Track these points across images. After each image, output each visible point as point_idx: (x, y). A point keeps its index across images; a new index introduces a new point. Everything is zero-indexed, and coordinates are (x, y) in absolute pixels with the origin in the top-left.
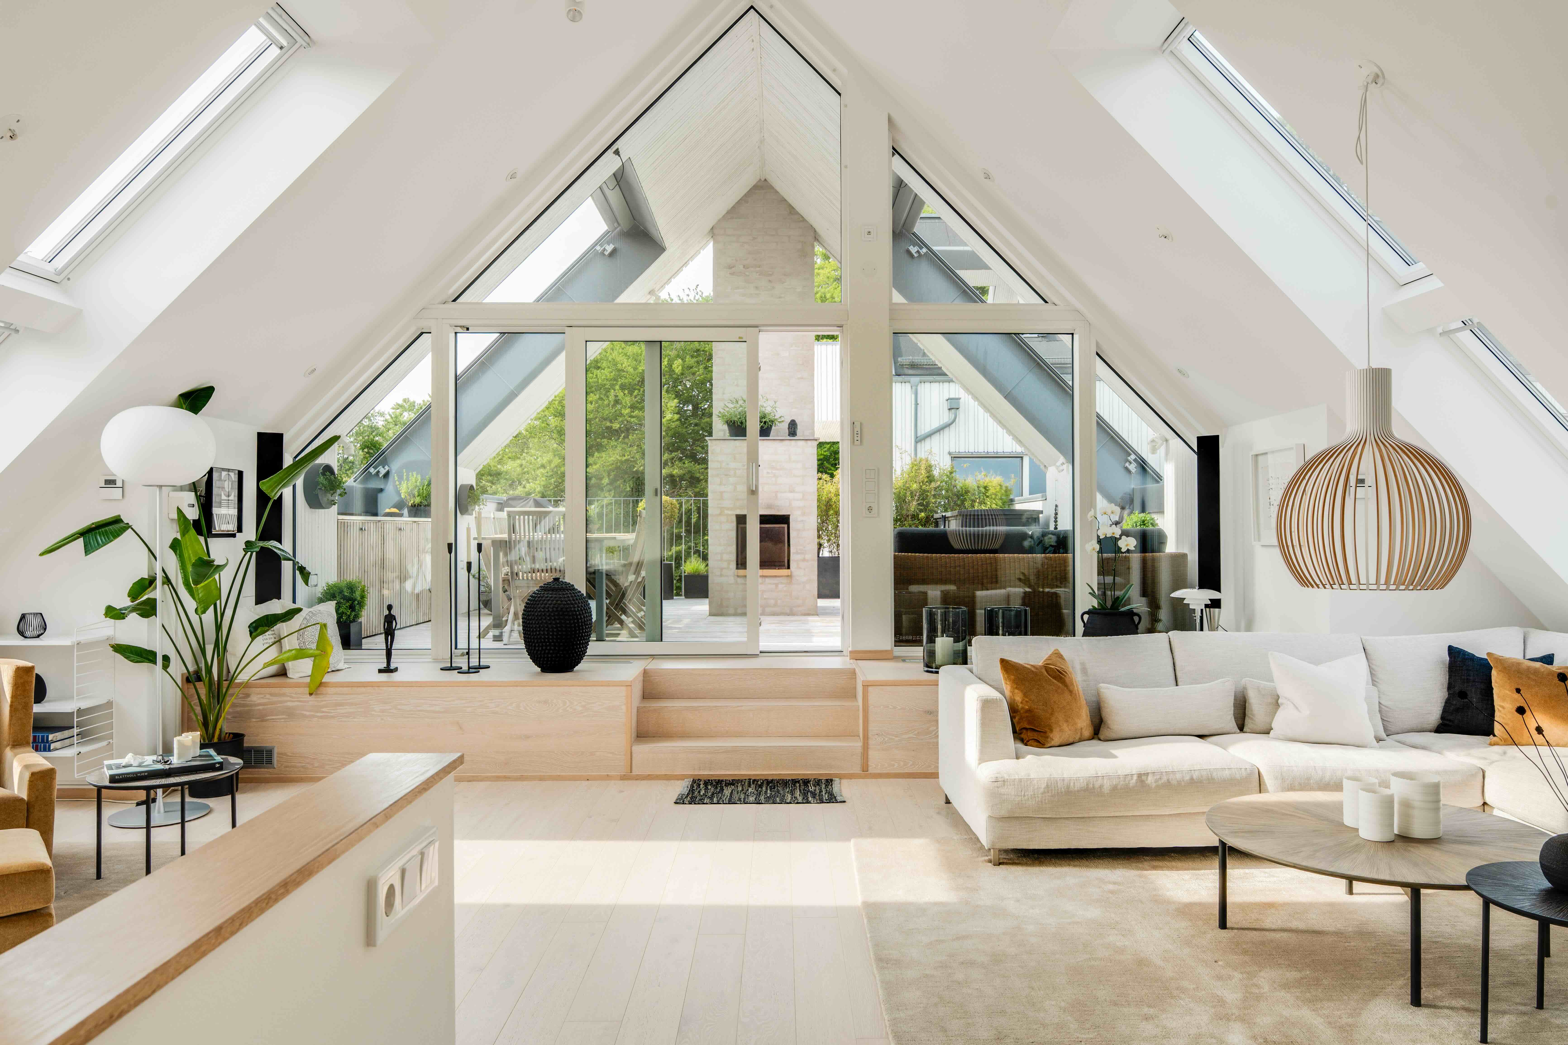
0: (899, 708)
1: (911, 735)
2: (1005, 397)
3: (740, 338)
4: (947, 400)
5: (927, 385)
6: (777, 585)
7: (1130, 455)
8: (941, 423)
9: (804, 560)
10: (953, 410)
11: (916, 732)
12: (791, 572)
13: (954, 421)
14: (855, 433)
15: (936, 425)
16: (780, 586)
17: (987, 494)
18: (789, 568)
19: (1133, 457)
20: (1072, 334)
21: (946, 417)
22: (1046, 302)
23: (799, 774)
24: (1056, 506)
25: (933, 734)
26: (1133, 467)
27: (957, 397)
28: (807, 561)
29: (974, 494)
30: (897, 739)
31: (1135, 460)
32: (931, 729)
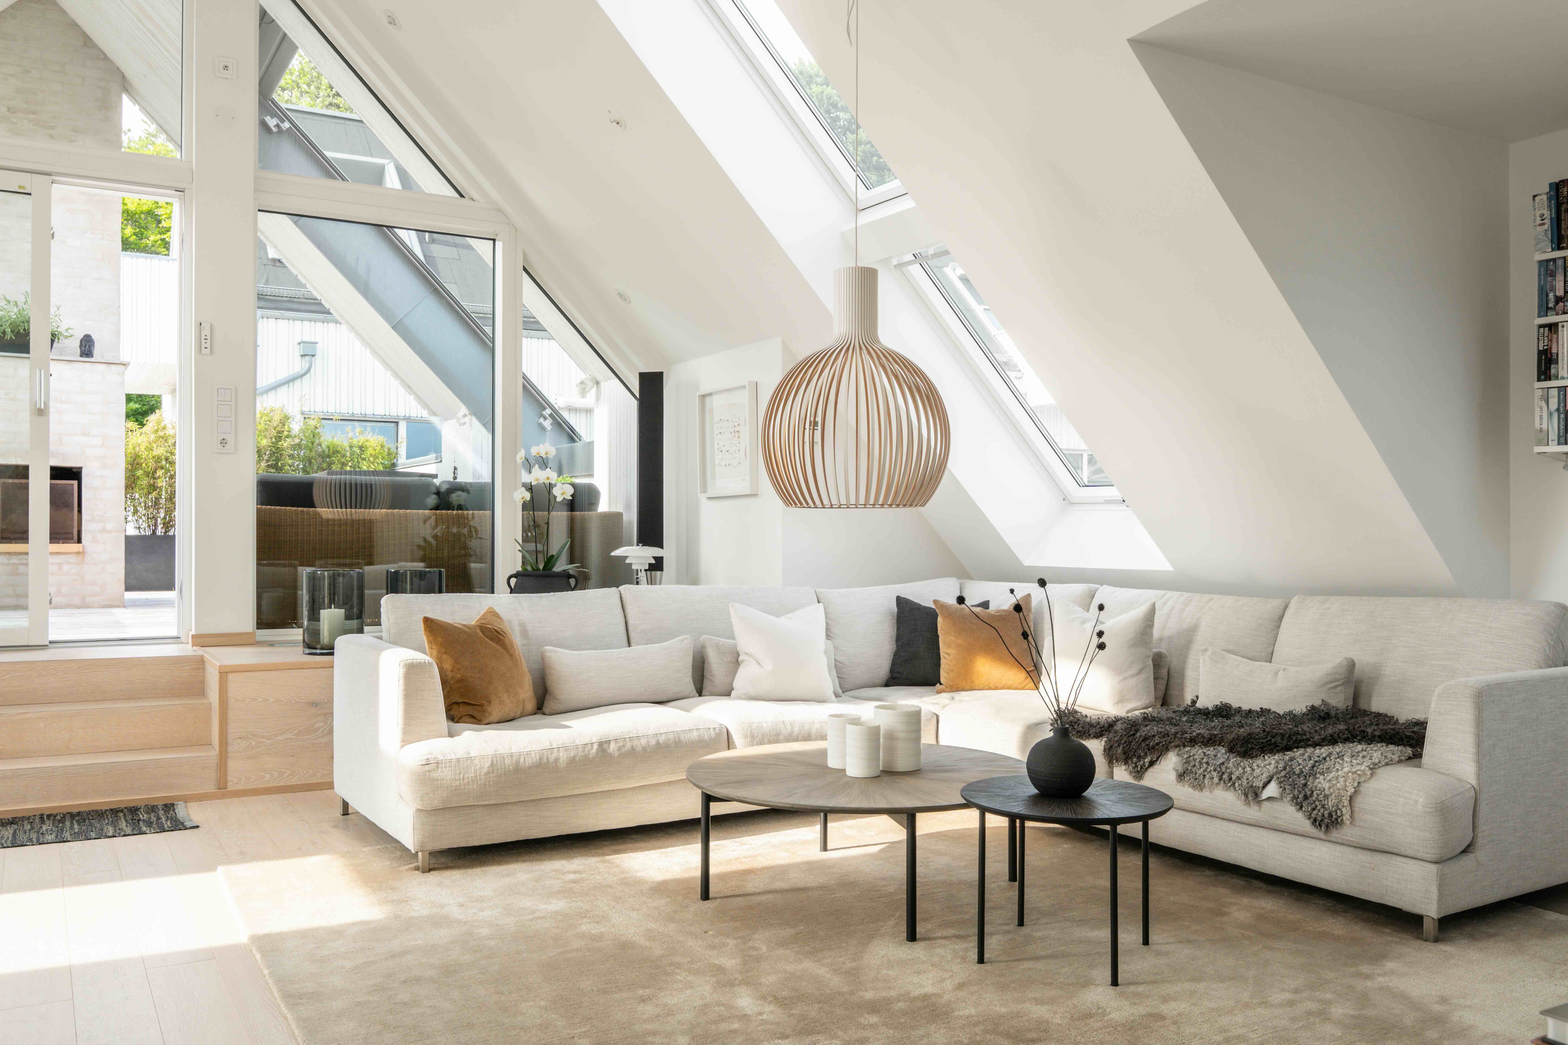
0: (272, 700)
1: (290, 736)
2: (393, 328)
3: (20, 187)
4: (299, 344)
5: (272, 321)
6: (60, 565)
7: (545, 409)
8: (291, 373)
9: (104, 531)
10: (307, 358)
11: (296, 731)
12: (83, 547)
13: (308, 371)
14: (203, 337)
15: (283, 375)
16: (66, 568)
17: (363, 456)
18: (79, 541)
19: (548, 411)
20: (494, 240)
21: (299, 365)
22: (462, 196)
23: (122, 801)
24: (455, 468)
25: (320, 732)
26: (548, 424)
27: (313, 340)
28: (109, 532)
29: (344, 456)
30: (268, 742)
31: (551, 415)
32: (317, 725)
